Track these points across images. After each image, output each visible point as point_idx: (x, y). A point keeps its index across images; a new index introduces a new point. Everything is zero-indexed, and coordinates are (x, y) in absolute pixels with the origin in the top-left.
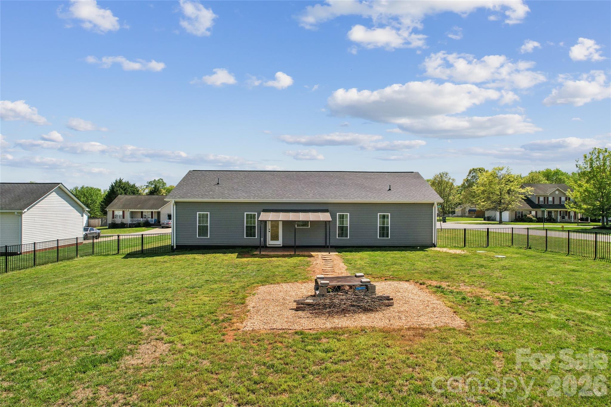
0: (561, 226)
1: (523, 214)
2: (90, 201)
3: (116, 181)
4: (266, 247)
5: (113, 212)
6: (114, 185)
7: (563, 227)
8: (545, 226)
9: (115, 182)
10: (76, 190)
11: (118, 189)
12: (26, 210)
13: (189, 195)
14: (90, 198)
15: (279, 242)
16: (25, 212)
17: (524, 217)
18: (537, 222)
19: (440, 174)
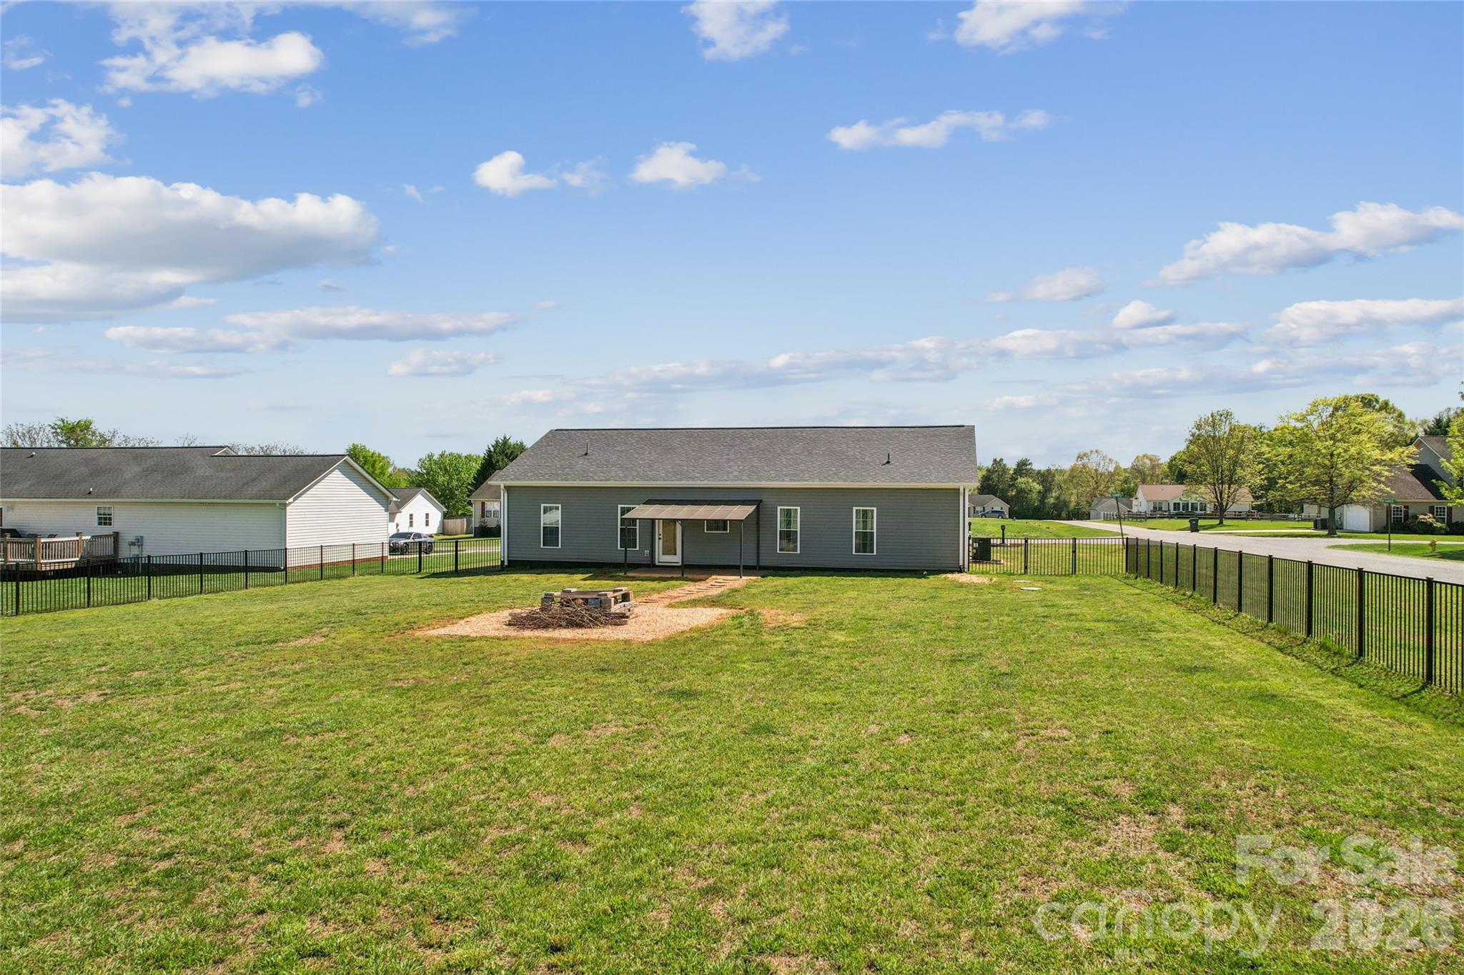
0: (1429, 542)
1: (1411, 511)
2: (455, 483)
3: (497, 442)
4: (654, 566)
5: (483, 504)
6: (492, 449)
7: (1433, 545)
8: (1392, 542)
9: (494, 443)
10: (430, 460)
11: (500, 458)
12: (291, 500)
13: (530, 474)
14: (455, 477)
15: (676, 559)
16: (290, 503)
17: (1410, 521)
18: (1447, 533)
19: (1212, 416)
